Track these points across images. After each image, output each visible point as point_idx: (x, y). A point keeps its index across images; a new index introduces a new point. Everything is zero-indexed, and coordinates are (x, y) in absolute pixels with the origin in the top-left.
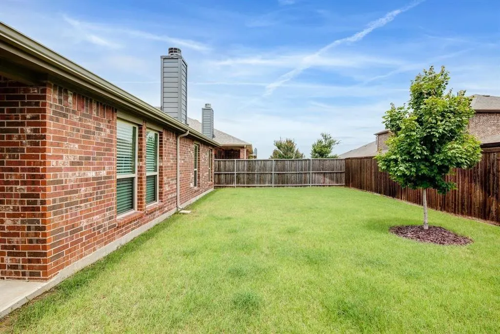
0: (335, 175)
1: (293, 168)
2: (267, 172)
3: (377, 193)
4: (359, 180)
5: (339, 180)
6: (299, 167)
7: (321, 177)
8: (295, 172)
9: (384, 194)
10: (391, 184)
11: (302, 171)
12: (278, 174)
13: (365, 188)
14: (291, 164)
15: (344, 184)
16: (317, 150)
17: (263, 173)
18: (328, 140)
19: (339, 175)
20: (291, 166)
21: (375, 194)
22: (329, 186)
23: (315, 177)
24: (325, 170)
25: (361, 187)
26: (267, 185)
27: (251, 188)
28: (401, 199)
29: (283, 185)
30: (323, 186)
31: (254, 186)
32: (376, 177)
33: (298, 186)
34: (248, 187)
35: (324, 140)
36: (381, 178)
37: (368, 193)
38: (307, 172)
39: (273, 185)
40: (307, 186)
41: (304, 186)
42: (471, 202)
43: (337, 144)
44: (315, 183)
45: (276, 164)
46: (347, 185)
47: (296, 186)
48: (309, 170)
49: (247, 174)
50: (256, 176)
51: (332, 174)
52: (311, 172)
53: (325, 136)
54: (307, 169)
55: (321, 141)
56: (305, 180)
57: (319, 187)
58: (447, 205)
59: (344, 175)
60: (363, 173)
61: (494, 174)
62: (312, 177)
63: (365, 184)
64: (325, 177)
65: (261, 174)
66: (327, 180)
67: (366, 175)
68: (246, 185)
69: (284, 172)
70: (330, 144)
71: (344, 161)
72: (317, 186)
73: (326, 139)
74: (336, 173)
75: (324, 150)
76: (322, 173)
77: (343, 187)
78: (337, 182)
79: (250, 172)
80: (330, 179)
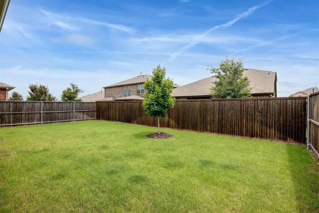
0: (90, 112)
1: (60, 108)
2: (36, 112)
3: (120, 121)
4: (107, 115)
5: (93, 115)
6: (64, 107)
7: (82, 114)
8: (62, 111)
9: (124, 122)
10: (128, 116)
11: (67, 110)
12: (47, 113)
13: (112, 119)
14: (58, 105)
15: (96, 118)
16: (67, 95)
17: (32, 113)
18: (75, 89)
19: (93, 113)
20: (58, 107)
21: (119, 122)
22: (87, 120)
23: (77, 115)
24: (84, 110)
25: (108, 119)
26: (36, 123)
27: (18, 126)
28: (134, 123)
29: (51, 122)
30: (83, 120)
31: (21, 125)
32: (119, 113)
33: (64, 122)
34: (14, 126)
35: (72, 88)
36: (122, 114)
37: (114, 122)
38: (71, 111)
39: (42, 122)
40: (71, 121)
41: (68, 121)
42: (164, 121)
43: (82, 92)
44: (77, 119)
45: (45, 105)
46: (98, 118)
47: (62, 122)
48: (73, 109)
49: (13, 114)
50: (23, 116)
51: (88, 112)
52: (74, 111)
53: (74, 86)
54: (71, 109)
55: (70, 89)
56: (69, 117)
57: (80, 121)
58: (155, 123)
59: (95, 112)
60: (110, 111)
61: (171, 110)
62: (75, 115)
63: (112, 117)
64: (83, 114)
65: (29, 113)
66: (85, 116)
67: (112, 112)
68: (12, 124)
69: (52, 112)
70: (76, 91)
71: (96, 104)
72: (79, 120)
73: (74, 88)
74: (91, 111)
75: (72, 95)
76: (82, 111)
77: (95, 120)
78: (92, 117)
79: (17, 113)
80: (87, 115)
